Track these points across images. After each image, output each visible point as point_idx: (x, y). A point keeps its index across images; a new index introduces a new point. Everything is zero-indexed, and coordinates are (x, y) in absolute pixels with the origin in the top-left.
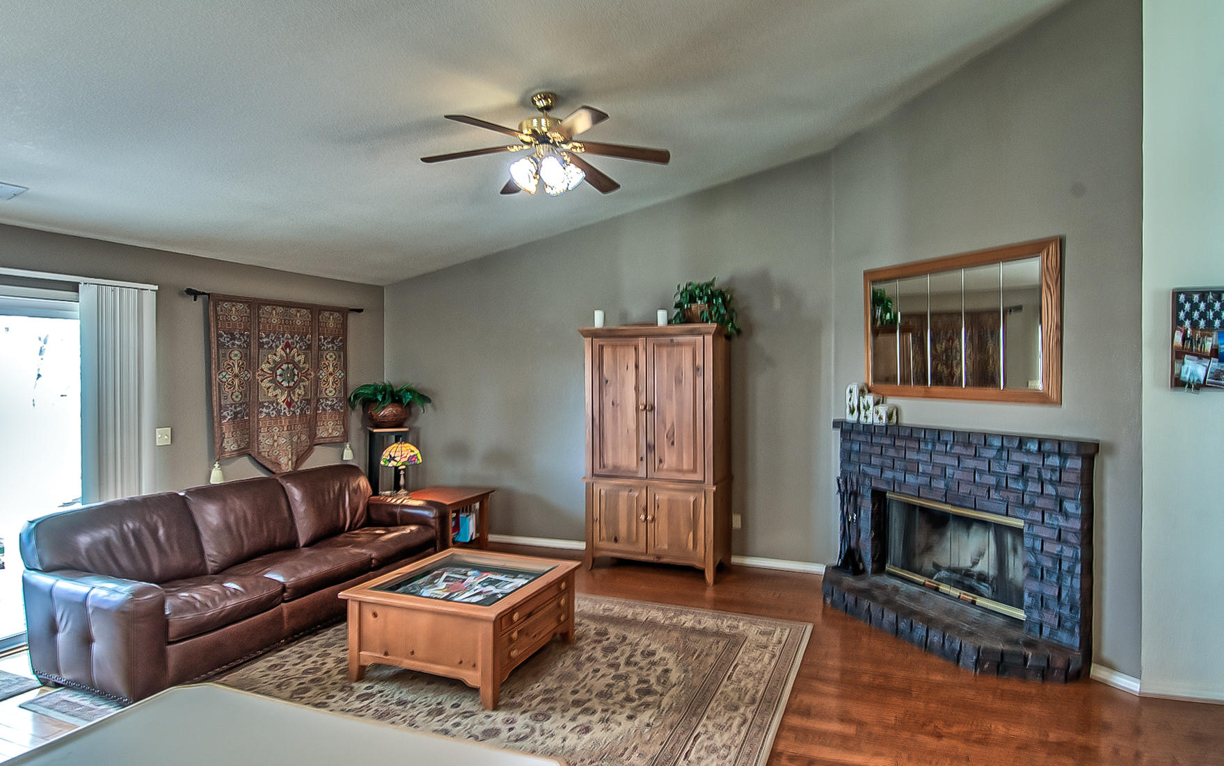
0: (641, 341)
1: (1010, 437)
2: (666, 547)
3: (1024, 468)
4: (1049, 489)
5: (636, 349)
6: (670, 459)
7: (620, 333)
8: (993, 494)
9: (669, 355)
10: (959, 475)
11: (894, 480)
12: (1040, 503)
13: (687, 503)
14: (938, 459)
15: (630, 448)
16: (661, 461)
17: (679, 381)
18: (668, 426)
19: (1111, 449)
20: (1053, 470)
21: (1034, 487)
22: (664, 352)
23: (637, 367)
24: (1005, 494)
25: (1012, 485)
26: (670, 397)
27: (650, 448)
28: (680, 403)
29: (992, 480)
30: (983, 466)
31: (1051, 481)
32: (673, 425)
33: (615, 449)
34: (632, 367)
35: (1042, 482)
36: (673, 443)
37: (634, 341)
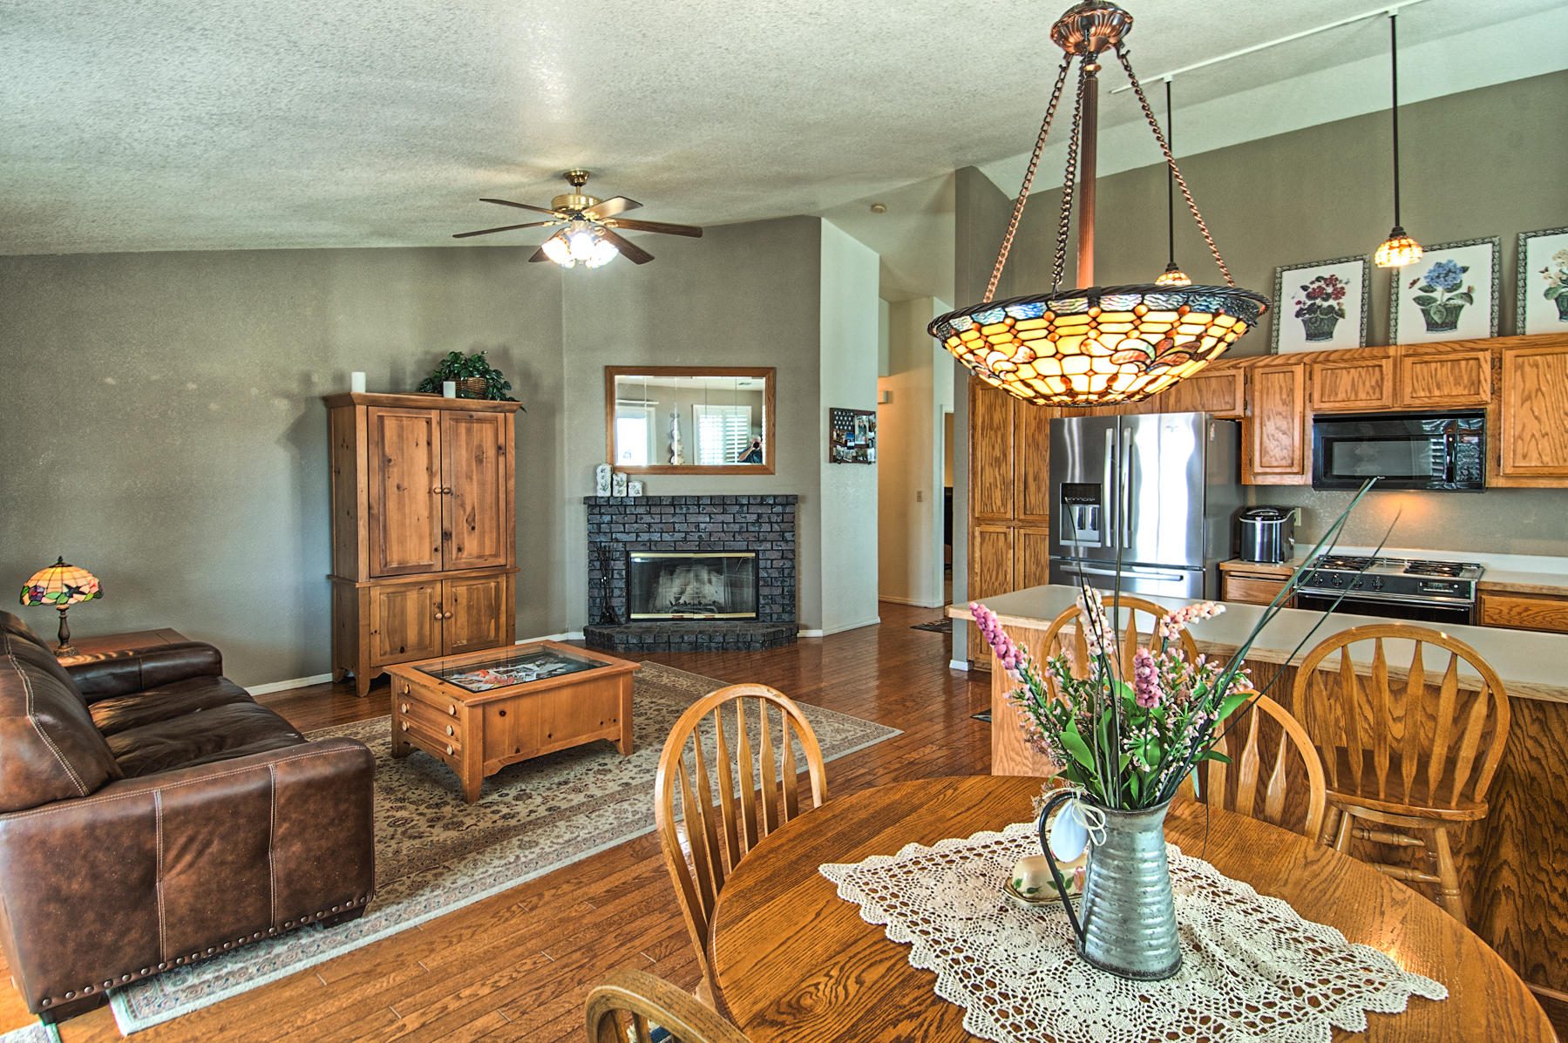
0: (434, 415)
1: (755, 497)
2: (465, 642)
3: (759, 516)
4: (776, 527)
5: (429, 422)
6: (471, 545)
7: (410, 404)
8: (738, 537)
9: (469, 431)
10: (710, 527)
11: (650, 541)
12: (770, 537)
13: (488, 590)
14: (692, 519)
15: (421, 537)
16: (460, 549)
17: (479, 460)
18: (468, 509)
19: (804, 498)
20: (778, 514)
21: (766, 527)
22: (463, 426)
23: (429, 444)
24: (745, 535)
25: (751, 528)
26: (470, 478)
27: (446, 535)
28: (482, 484)
29: (736, 528)
30: (729, 518)
31: (777, 522)
32: (473, 508)
33: (402, 542)
34: (423, 443)
35: (771, 523)
36: (473, 528)
37: (425, 414)
